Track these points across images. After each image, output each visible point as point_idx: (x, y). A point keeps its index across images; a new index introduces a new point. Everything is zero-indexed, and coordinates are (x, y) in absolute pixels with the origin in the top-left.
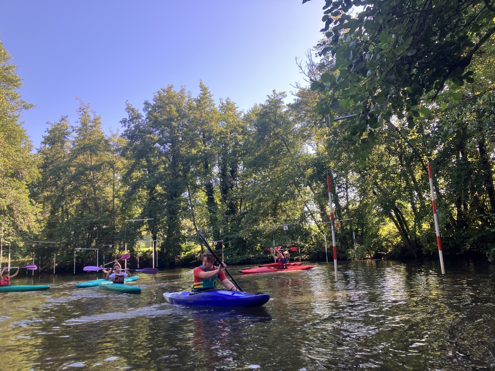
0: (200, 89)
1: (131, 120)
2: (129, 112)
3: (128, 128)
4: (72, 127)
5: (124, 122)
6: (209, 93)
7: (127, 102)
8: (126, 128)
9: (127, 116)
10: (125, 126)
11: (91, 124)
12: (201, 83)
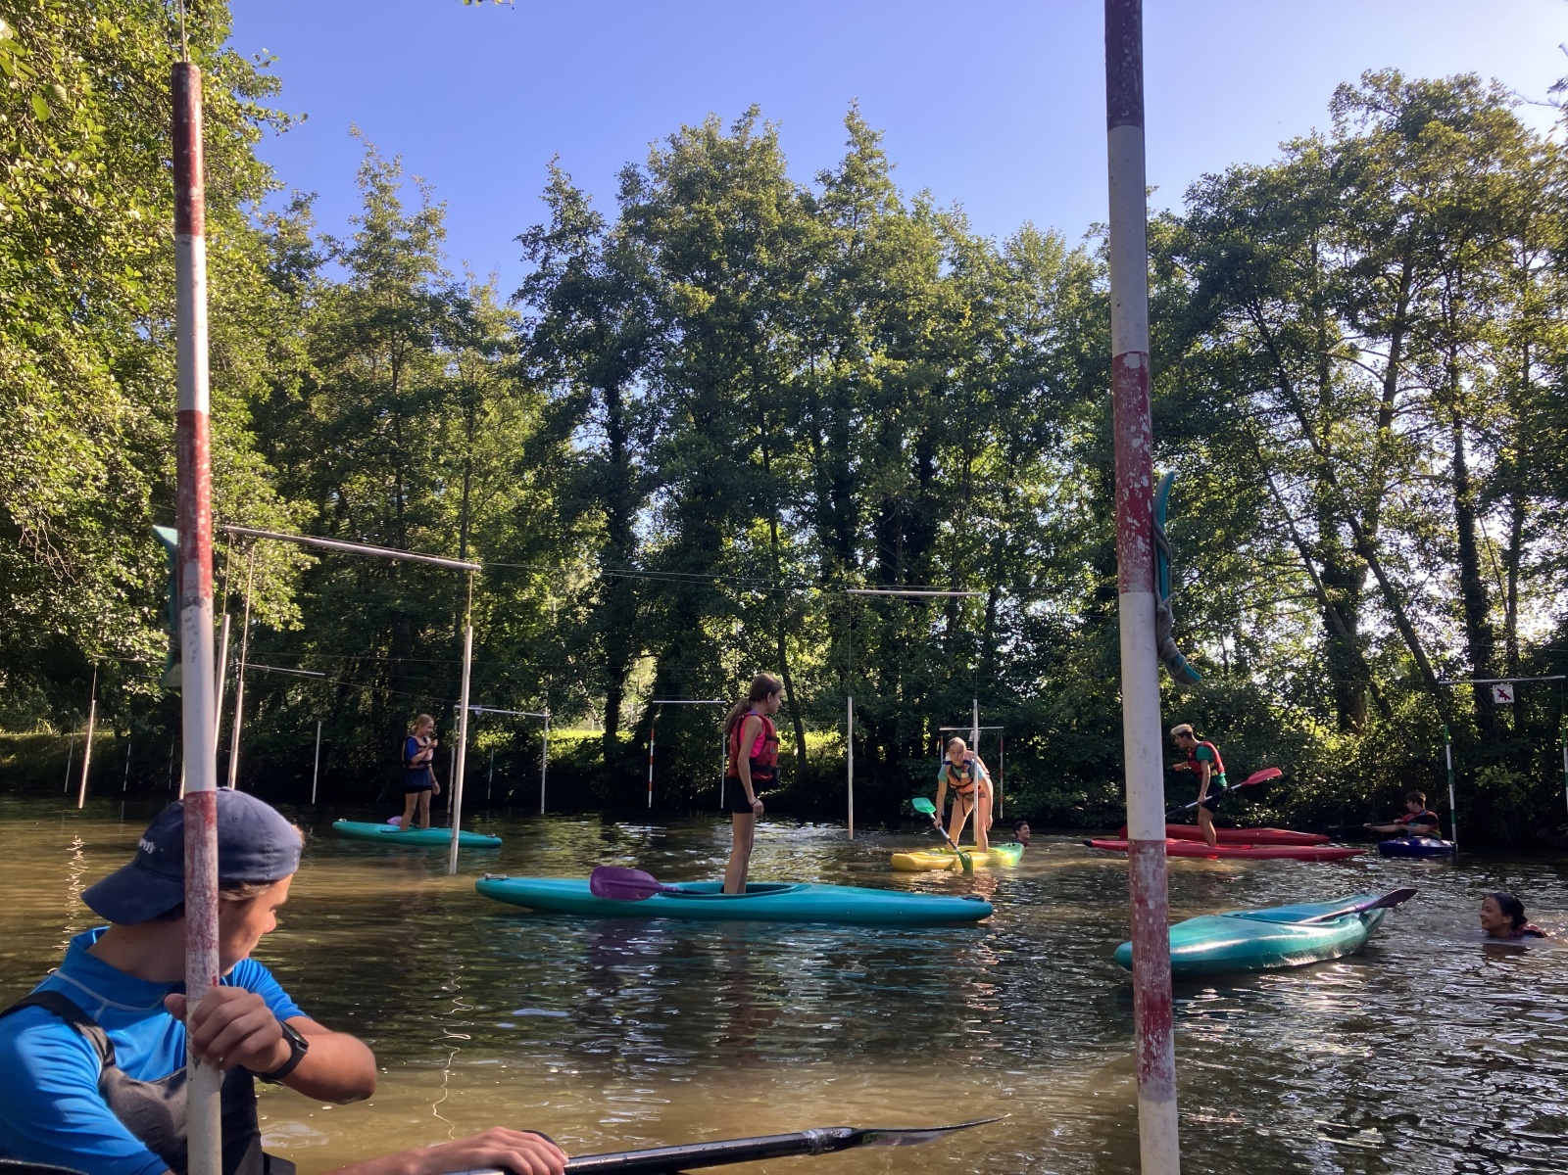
0: (848, 136)
1: (559, 237)
2: (554, 203)
3: (544, 268)
4: (329, 239)
5: (532, 239)
6: (880, 155)
7: (556, 165)
8: (535, 268)
9: (546, 220)
10: (532, 256)
11: (404, 236)
12: (852, 116)
